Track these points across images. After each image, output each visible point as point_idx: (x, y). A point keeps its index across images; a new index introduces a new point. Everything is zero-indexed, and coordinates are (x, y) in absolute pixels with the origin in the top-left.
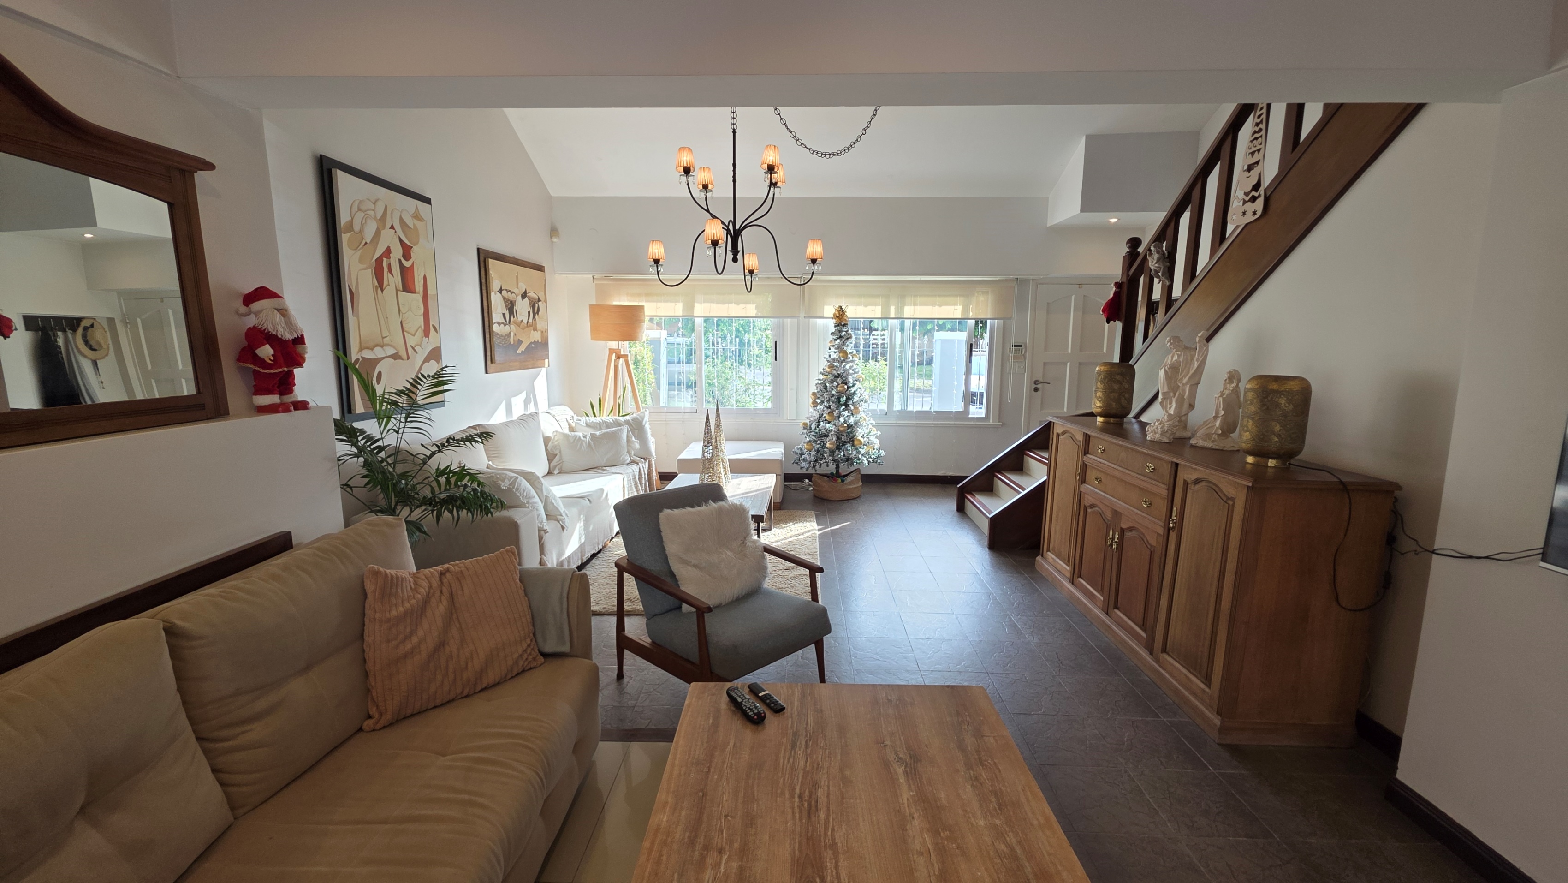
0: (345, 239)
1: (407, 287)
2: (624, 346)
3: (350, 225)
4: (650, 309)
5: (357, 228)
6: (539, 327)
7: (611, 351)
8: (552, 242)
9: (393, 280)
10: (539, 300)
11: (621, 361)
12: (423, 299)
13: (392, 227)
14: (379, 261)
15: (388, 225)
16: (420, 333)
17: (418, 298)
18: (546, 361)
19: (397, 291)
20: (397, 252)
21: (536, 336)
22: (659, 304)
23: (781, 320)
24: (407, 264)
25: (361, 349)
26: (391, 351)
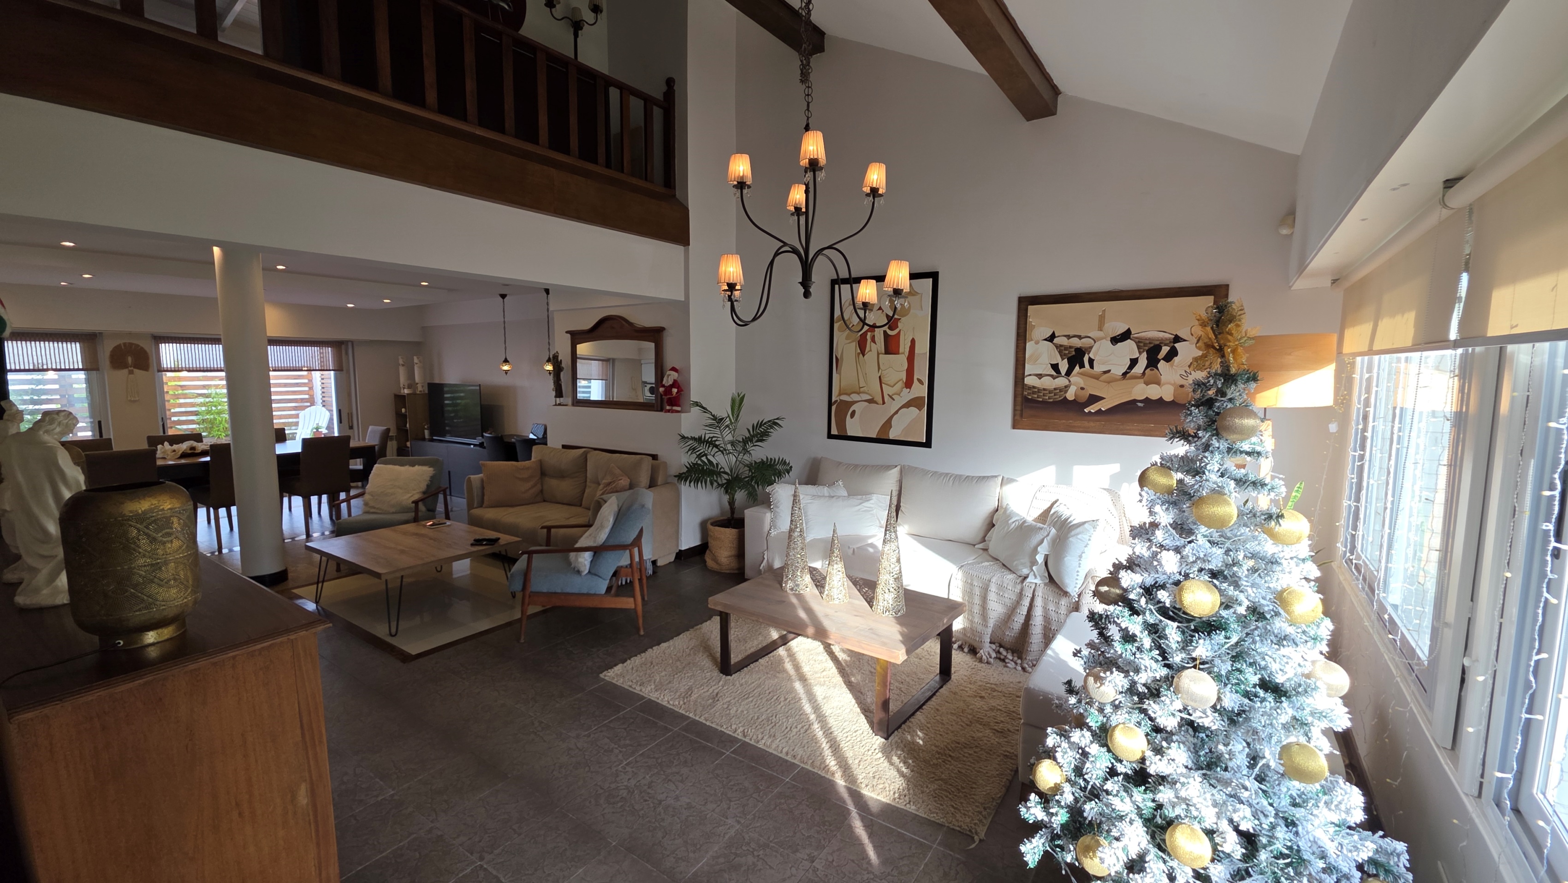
0: (836, 327)
1: (890, 351)
3: (841, 317)
5: (847, 317)
9: (876, 347)
12: (908, 359)
13: (880, 309)
14: (864, 335)
17: (902, 357)
24: (892, 333)
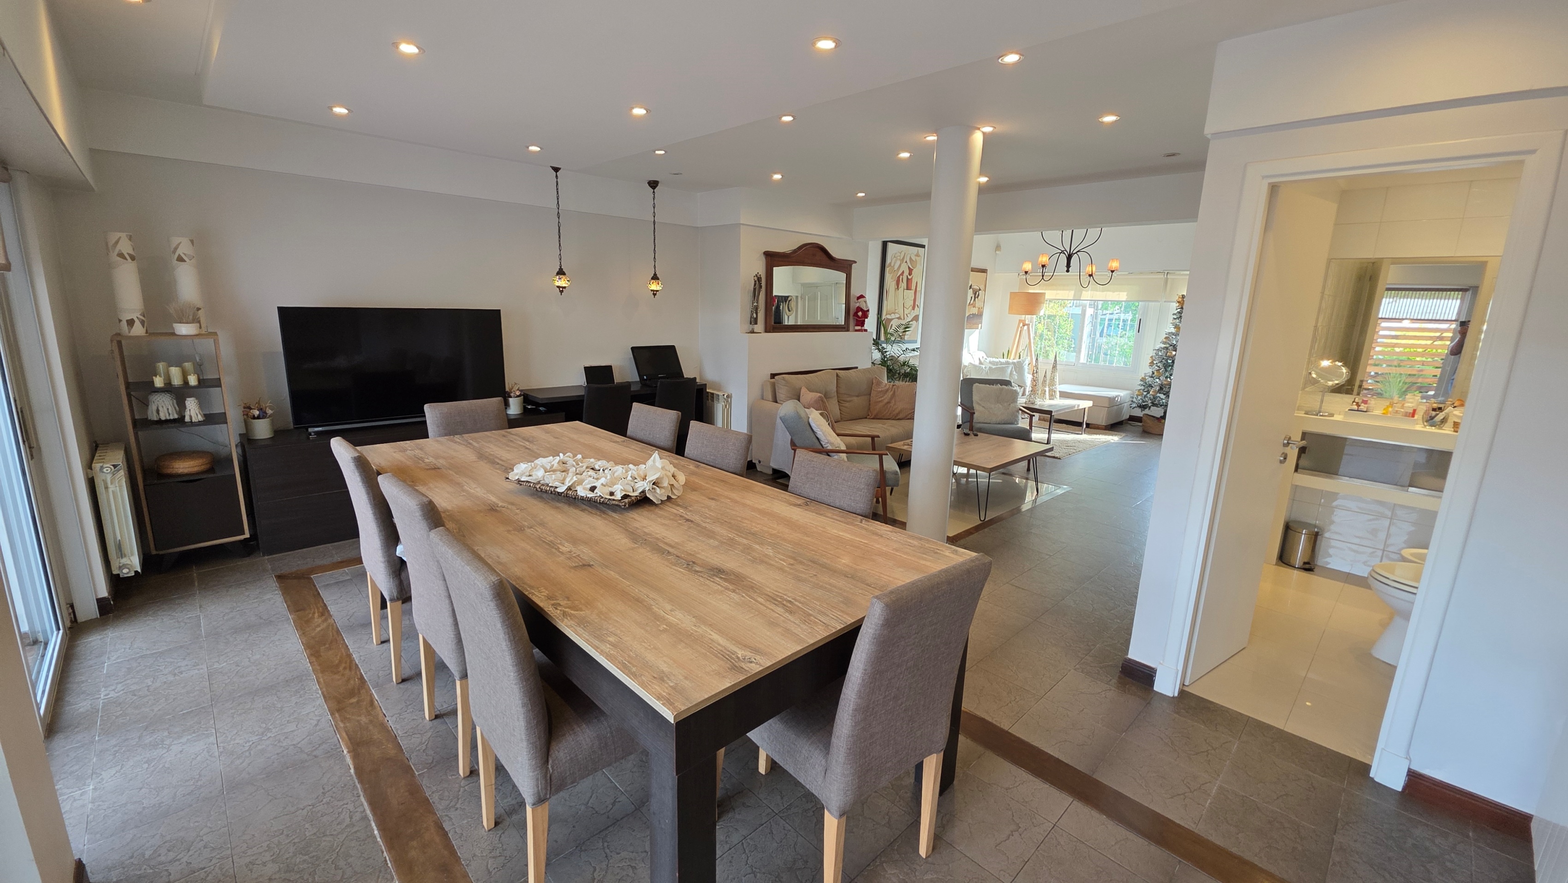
0: (887, 270)
1: (908, 288)
2: (1028, 318)
3: (890, 264)
4: (1049, 294)
5: (892, 265)
6: (977, 305)
7: (1020, 321)
8: (996, 254)
9: (903, 285)
10: (980, 290)
11: (1026, 327)
13: (906, 262)
14: (899, 277)
15: (905, 261)
16: (911, 308)
17: (913, 292)
18: (980, 325)
19: (904, 289)
20: (907, 273)
21: (975, 311)
22: (1058, 292)
23: (1147, 303)
24: (909, 277)
25: (886, 315)
26: (897, 316)
